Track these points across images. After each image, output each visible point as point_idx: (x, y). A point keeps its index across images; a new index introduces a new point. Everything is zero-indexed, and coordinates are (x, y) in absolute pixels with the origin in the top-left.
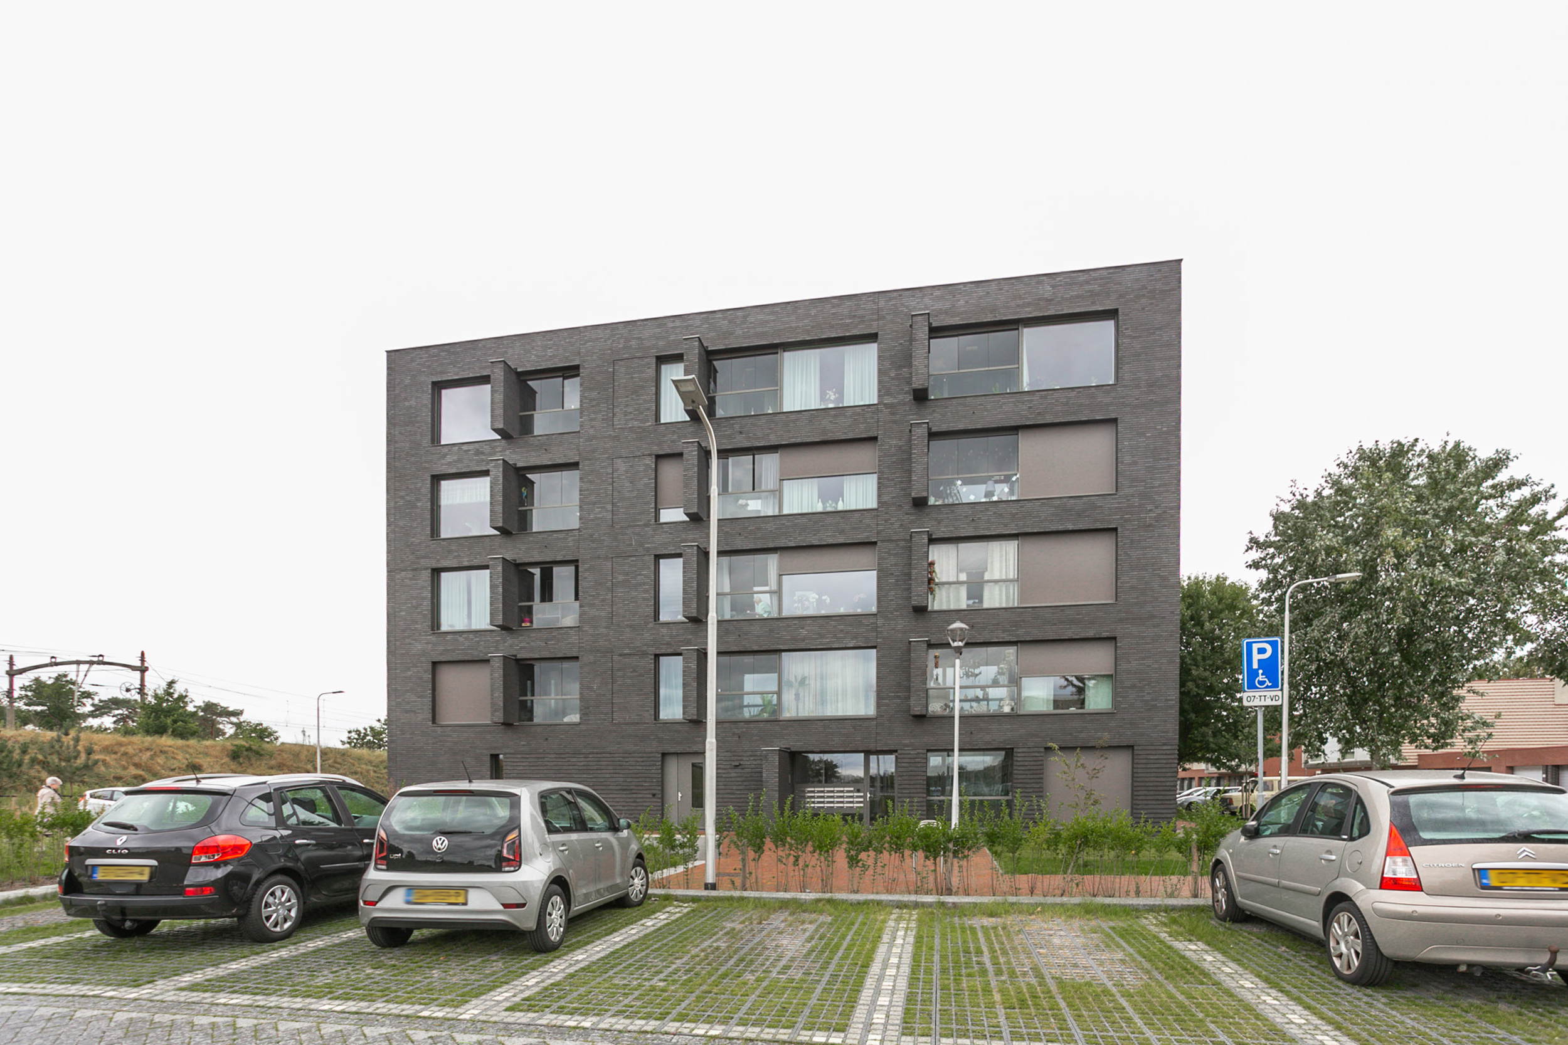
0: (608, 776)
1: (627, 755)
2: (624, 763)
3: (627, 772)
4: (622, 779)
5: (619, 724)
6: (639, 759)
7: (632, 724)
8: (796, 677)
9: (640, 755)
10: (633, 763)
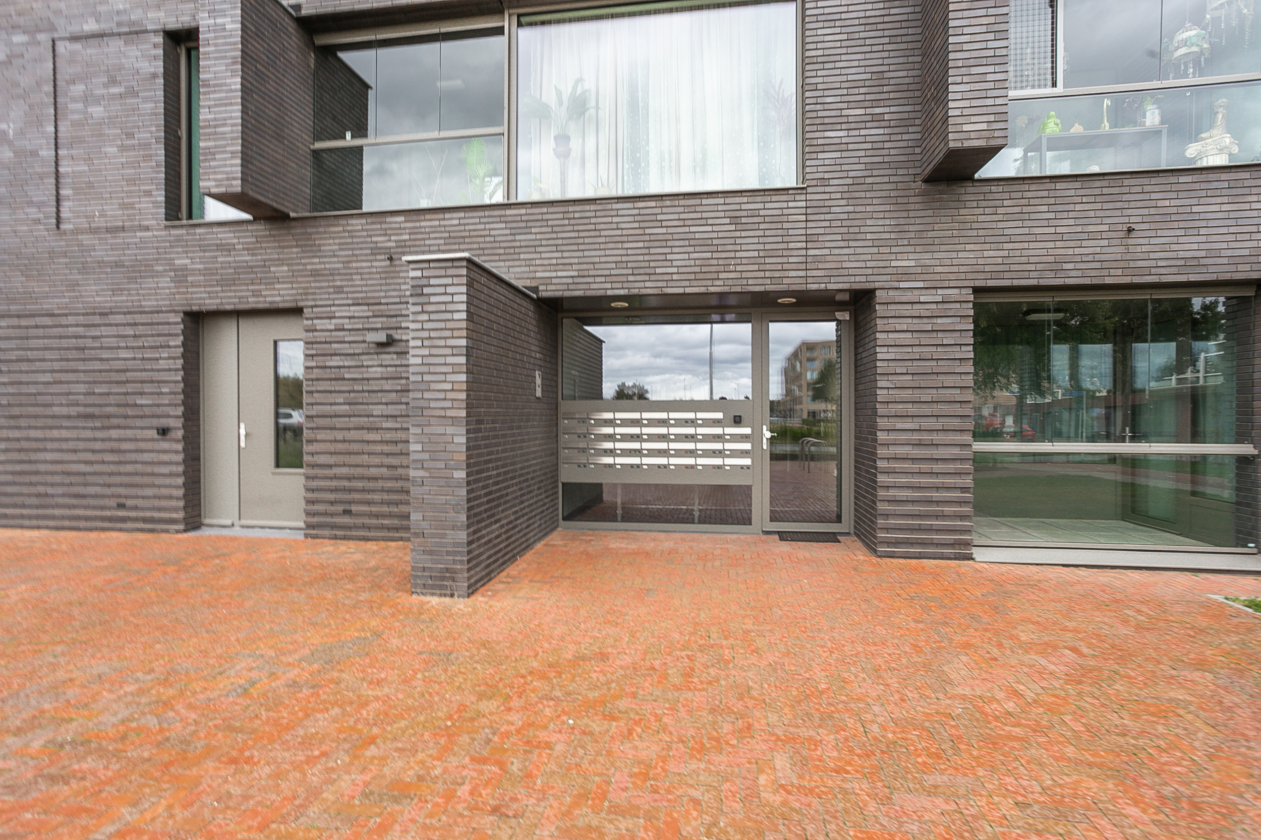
0: (48, 377)
1: (97, 320)
2: (89, 343)
3: (97, 366)
4: (82, 388)
5: (77, 231)
6: (130, 331)
7: (108, 230)
8: (559, 94)
9: (129, 318)
10: (113, 342)
